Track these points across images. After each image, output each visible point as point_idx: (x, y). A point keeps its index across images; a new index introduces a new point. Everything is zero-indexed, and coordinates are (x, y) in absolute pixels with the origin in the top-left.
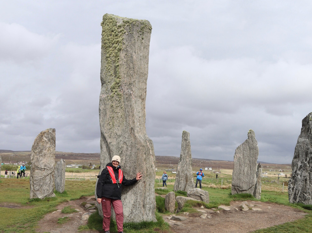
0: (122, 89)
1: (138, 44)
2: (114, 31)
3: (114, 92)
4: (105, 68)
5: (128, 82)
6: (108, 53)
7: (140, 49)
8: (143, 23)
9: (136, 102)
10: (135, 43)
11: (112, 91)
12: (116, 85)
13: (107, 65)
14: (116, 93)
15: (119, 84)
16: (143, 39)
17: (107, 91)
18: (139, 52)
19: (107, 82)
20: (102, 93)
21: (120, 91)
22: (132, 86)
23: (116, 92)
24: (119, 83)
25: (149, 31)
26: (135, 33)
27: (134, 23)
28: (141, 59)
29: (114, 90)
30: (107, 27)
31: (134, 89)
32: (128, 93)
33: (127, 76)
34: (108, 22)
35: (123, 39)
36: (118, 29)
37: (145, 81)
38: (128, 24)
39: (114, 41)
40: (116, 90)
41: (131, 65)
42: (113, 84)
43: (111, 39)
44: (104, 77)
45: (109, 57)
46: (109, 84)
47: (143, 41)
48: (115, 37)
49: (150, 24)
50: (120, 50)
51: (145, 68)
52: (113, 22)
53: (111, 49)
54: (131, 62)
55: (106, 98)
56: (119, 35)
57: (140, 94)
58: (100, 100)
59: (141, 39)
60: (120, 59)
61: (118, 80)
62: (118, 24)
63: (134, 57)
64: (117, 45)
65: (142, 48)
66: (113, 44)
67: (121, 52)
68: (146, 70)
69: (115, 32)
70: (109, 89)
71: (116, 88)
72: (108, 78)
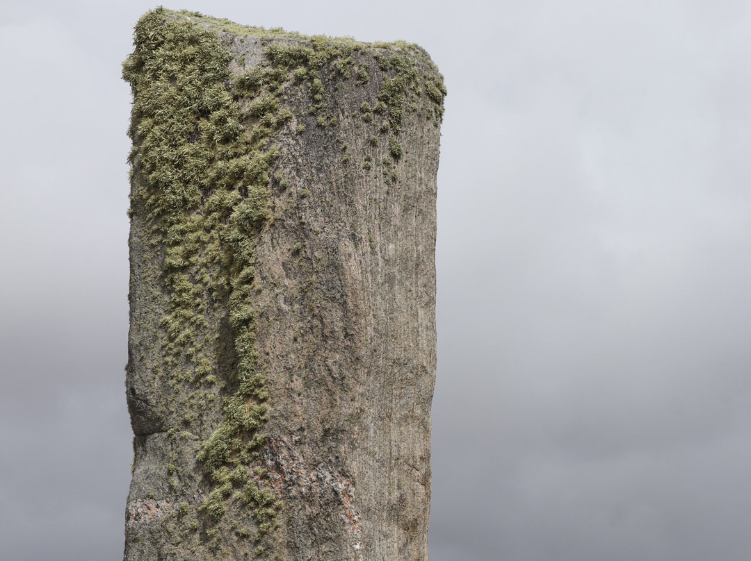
0: (278, 467)
1: (371, 187)
2: (216, 114)
3: (227, 486)
4: (161, 334)
5: (315, 423)
6: (177, 243)
7: (385, 219)
8: (395, 63)
9: (368, 546)
10: (349, 179)
11: (209, 482)
12: (237, 440)
13: (168, 318)
14: (237, 494)
15: (259, 436)
16: (396, 156)
17: (175, 482)
18: (378, 239)
19: (174, 420)
20: (137, 492)
21: (264, 477)
22: (343, 448)
23: (237, 483)
24: (253, 430)
25: (431, 106)
26: (345, 122)
27: (339, 63)
28: (390, 280)
29: (223, 474)
30: (163, 89)
31: (354, 467)
32: (317, 489)
33: (307, 385)
34: (170, 59)
35: (272, 161)
36: (236, 98)
37: (418, 411)
38: (301, 70)
39: (212, 174)
40: (236, 473)
41: (334, 317)
42: (215, 433)
43: (193, 161)
44: (152, 387)
45: (183, 269)
46: (187, 433)
47: (400, 169)
48: (220, 148)
49: (431, 67)
50: (254, 225)
51: (415, 331)
52: (207, 57)
53: (196, 217)
54: (333, 299)
55: (171, 526)
56: (248, 136)
57: (396, 494)
58: (131, 538)
59: (386, 156)
60: (257, 280)
61: (246, 411)
62: (237, 72)
63: (353, 268)
64: (235, 193)
65: (397, 209)
66: (207, 190)
67: (266, 237)
68: (423, 343)
69: (221, 121)
70: (191, 465)
71: (236, 460)
72: (183, 397)
